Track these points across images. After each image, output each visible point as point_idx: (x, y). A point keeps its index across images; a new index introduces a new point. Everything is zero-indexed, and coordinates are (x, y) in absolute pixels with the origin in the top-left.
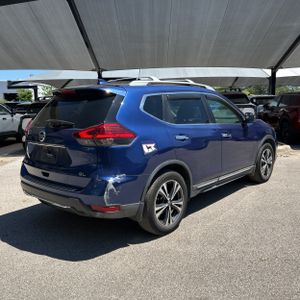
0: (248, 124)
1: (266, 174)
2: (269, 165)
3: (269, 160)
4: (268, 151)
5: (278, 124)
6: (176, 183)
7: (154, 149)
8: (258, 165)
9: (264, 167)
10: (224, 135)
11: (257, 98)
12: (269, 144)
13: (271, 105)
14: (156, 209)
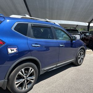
0: (74, 41)
1: (80, 62)
2: (82, 58)
3: (82, 57)
4: (82, 53)
5: (88, 41)
6: (31, 68)
7: (15, 51)
8: (77, 58)
9: (80, 59)
10: (61, 45)
11: (82, 32)
12: (82, 50)
13: (87, 35)
14: (16, 83)
